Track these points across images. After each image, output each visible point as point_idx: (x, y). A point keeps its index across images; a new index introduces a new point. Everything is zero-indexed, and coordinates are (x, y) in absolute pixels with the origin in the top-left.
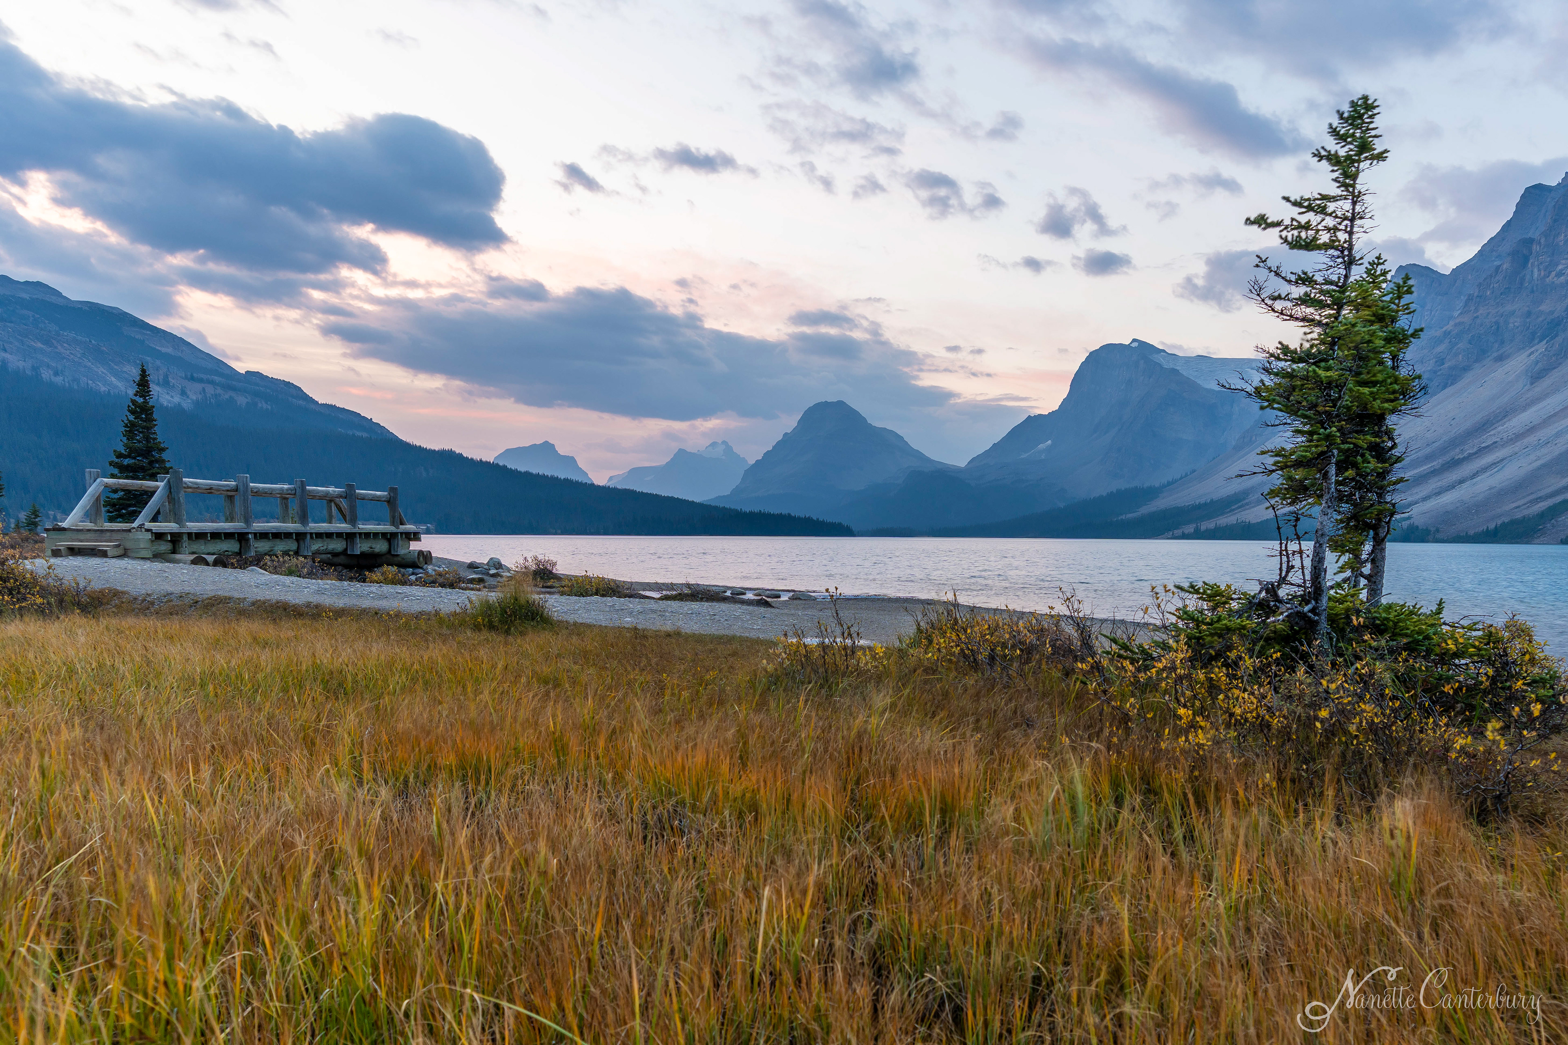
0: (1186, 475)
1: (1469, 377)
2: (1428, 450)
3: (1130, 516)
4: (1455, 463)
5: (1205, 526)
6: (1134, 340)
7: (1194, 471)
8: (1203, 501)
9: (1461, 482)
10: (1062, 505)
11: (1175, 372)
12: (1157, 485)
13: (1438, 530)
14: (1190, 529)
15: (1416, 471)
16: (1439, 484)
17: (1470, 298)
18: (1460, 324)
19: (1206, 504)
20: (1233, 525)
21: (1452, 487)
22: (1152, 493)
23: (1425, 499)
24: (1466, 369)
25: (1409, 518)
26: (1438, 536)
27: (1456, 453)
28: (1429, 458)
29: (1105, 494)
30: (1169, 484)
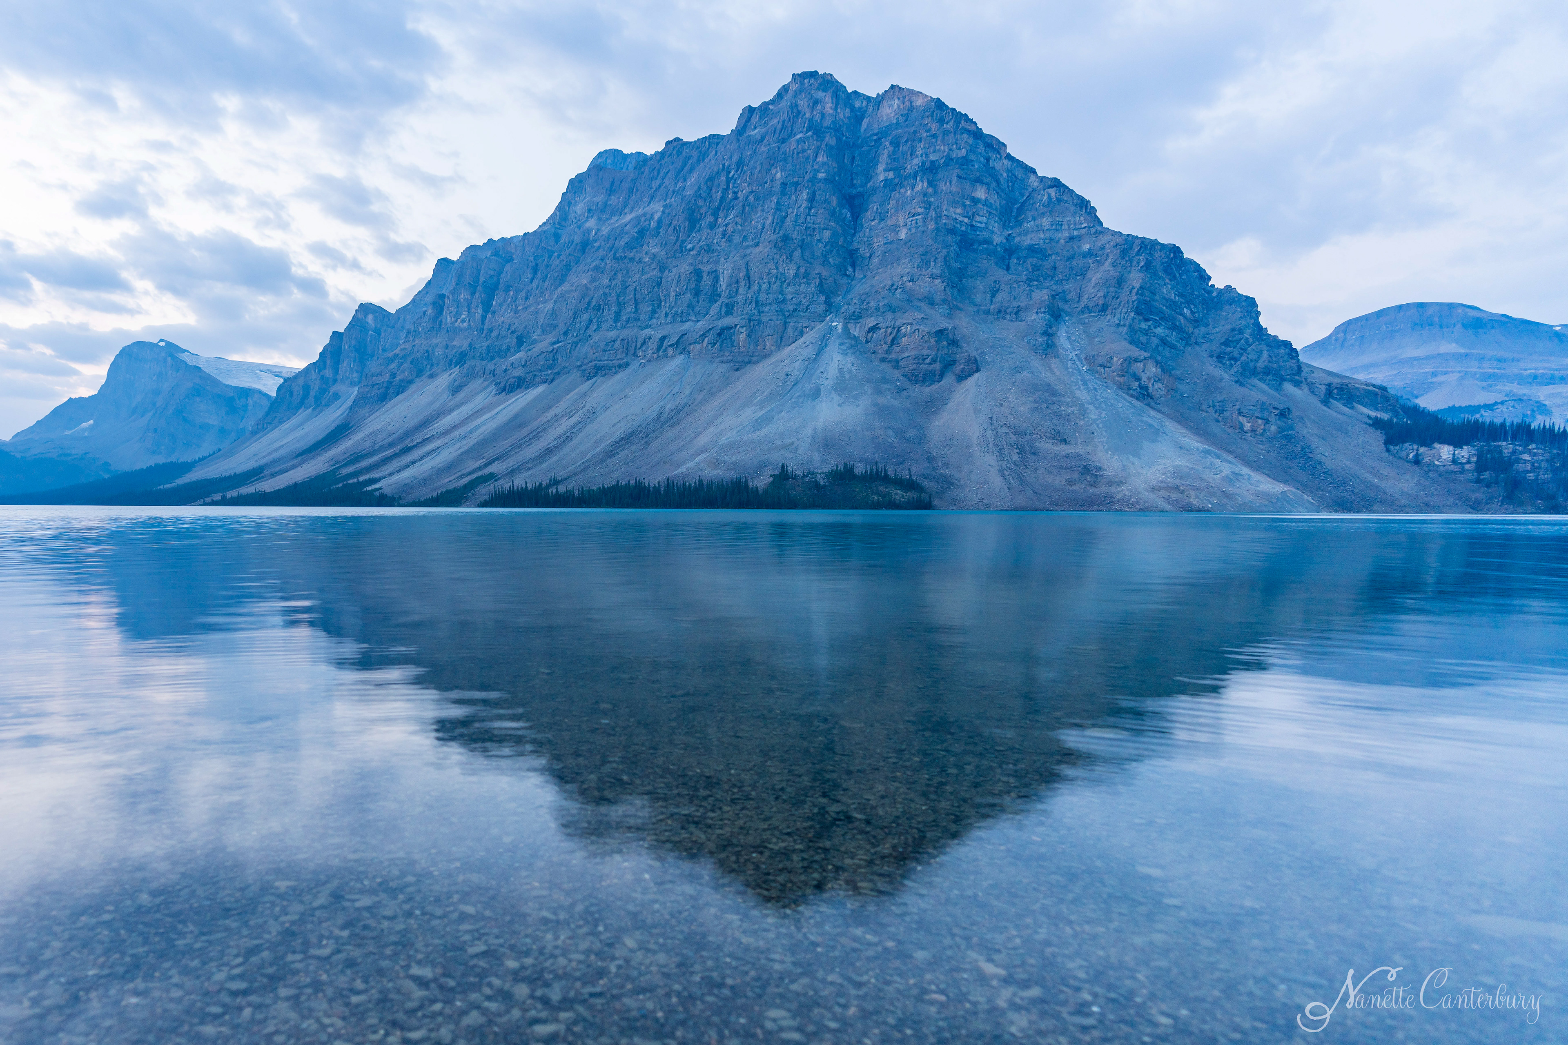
0: (214, 453)
1: (412, 388)
2: (390, 439)
3: (167, 486)
4: (407, 450)
5: (230, 494)
6: (161, 340)
7: (220, 450)
8: (227, 474)
9: (413, 463)
10: (106, 476)
11: (198, 369)
12: (190, 460)
13: (400, 498)
14: (218, 497)
15: (383, 454)
16: (399, 464)
17: (409, 332)
18: (404, 349)
19: (230, 477)
20: (252, 494)
21: (407, 466)
22: (187, 467)
23: (391, 474)
24: (411, 382)
25: (380, 488)
26: (401, 502)
27: (408, 442)
28: (391, 445)
29: (145, 467)
30: (200, 460)
